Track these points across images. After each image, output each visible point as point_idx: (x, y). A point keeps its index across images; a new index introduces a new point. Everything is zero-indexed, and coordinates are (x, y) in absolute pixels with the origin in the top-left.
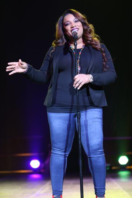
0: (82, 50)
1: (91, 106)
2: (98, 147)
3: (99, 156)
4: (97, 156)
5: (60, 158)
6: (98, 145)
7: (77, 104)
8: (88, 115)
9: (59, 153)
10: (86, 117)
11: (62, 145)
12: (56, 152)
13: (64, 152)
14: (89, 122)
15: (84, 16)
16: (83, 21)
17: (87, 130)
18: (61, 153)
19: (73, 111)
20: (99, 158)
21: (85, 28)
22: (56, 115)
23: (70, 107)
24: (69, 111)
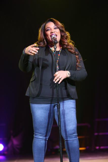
0: (60, 52)
1: (68, 97)
2: (73, 132)
3: (74, 139)
4: (72, 139)
5: (42, 141)
6: (74, 130)
7: (57, 97)
8: (65, 106)
9: (41, 138)
10: (63, 107)
11: (43, 131)
12: (38, 136)
13: (45, 136)
14: (67, 111)
15: (62, 24)
16: (61, 29)
17: (64, 118)
18: (42, 138)
19: (53, 102)
20: (74, 141)
21: (63, 34)
22: (39, 106)
23: (51, 99)
24: (50, 103)
